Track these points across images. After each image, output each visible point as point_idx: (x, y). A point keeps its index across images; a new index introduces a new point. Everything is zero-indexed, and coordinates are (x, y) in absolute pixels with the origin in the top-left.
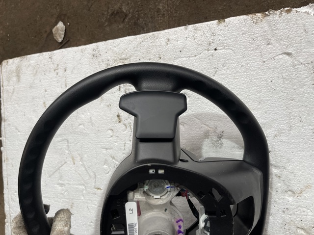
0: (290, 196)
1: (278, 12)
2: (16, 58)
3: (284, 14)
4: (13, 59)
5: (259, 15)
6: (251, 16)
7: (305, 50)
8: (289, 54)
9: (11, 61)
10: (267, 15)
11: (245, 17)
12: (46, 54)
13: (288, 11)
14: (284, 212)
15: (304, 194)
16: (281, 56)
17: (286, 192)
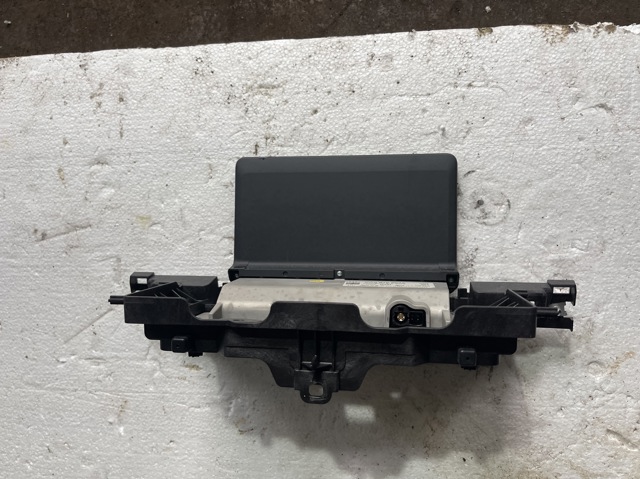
0: (596, 373)
3: (603, 32)
8: (609, 109)
14: (584, 402)
15: (622, 369)
17: (589, 365)
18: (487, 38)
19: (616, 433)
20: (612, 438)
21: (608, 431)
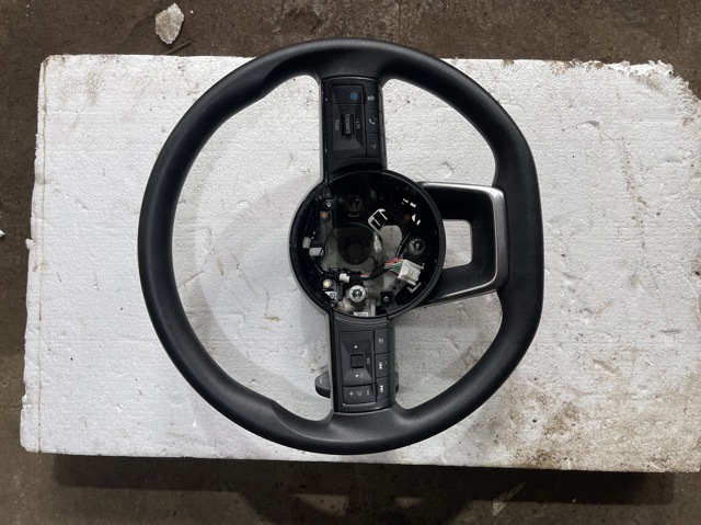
0: (586, 317)
1: (586, 64)
2: (87, 57)
3: (593, 68)
4: (79, 57)
5: (561, 64)
6: (549, 63)
7: (616, 121)
8: (595, 124)
9: (73, 59)
10: (570, 66)
11: (541, 62)
12: (169, 60)
13: (599, 66)
14: (577, 339)
15: (604, 314)
16: (585, 126)
17: (581, 311)
18: (510, 68)
19: (600, 363)
20: (597, 366)
21: (595, 361)
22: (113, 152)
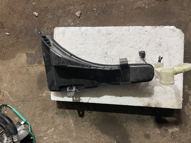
1: (159, 27)
2: (63, 27)
4: (61, 28)
5: (154, 27)
6: (152, 27)
7: (165, 38)
9: (60, 28)
10: (156, 27)
11: (150, 27)
12: (78, 28)
13: (162, 27)
16: (159, 39)
22: (67, 46)
